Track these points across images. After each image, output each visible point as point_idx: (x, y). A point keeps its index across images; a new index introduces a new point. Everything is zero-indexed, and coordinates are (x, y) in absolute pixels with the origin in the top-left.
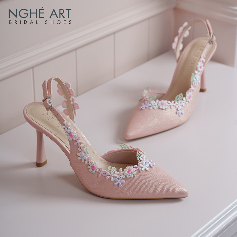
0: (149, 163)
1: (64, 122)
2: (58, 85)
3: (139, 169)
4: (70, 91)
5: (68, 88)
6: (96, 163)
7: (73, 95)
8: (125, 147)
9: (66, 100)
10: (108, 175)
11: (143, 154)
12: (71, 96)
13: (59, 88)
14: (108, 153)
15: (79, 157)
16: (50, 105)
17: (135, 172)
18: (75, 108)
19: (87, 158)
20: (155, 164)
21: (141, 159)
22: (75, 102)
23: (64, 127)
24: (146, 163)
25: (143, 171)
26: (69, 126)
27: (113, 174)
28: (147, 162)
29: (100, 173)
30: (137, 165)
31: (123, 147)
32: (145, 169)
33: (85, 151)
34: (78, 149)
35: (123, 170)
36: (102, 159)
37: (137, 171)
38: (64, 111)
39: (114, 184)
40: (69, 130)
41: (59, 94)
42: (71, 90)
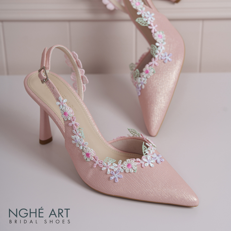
1: (59, 98)
3: (141, 164)
4: (78, 62)
8: (136, 134)
10: (104, 166)
11: (152, 146)
15: (74, 141)
17: (136, 167)
18: (84, 82)
19: (81, 143)
20: (163, 160)
21: (147, 152)
23: (59, 103)
25: (146, 167)
26: (64, 103)
27: (110, 166)
28: (154, 156)
29: (95, 163)
30: (141, 159)
31: (134, 134)
32: (149, 165)
34: (73, 131)
35: (122, 163)
37: (139, 166)
39: (110, 178)
40: (64, 108)
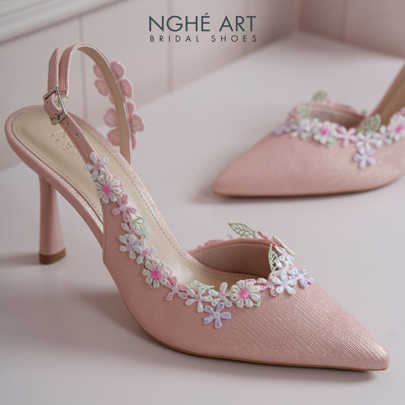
0: (296, 276)
1: (91, 156)
2: (95, 68)
3: (269, 289)
4: (124, 84)
5: (118, 77)
6: (163, 265)
7: (130, 96)
8: (247, 233)
9: (113, 107)
10: (189, 297)
11: (286, 254)
12: (126, 97)
13: (97, 76)
14: (206, 244)
15: (124, 247)
16: (59, 109)
17: (258, 297)
18: (134, 128)
19: (141, 250)
20: (311, 280)
21: (279, 265)
22: (134, 113)
23: (91, 167)
24: (289, 275)
25: (278, 294)
26: (103, 166)
27: (204, 295)
28: (293, 273)
29: (171, 291)
30: (267, 278)
31: (241, 232)
32: (285, 291)
33: (138, 232)
34: (123, 225)
35: (229, 288)
36: (191, 258)
37: (264, 294)
38: (109, 135)
39: (203, 320)
40: (102, 176)
41: (100, 91)
42: (126, 81)
